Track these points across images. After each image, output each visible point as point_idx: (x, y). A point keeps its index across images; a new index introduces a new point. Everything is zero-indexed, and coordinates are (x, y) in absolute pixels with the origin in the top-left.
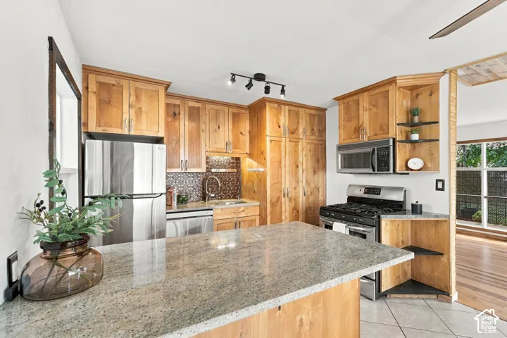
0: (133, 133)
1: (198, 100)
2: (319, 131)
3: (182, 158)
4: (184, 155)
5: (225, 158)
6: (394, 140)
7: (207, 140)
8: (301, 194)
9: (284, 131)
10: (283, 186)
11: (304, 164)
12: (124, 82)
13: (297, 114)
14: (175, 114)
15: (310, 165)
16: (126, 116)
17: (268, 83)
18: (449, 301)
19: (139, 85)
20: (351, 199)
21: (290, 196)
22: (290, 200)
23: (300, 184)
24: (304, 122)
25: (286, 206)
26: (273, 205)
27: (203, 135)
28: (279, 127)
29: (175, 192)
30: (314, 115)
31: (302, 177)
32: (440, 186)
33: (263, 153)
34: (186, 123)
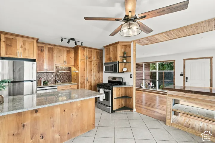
0: (22, 57)
1: (52, 45)
2: (100, 58)
3: (45, 67)
4: (46, 66)
5: (65, 67)
6: (118, 62)
7: (56, 60)
8: (93, 80)
9: (86, 57)
10: (86, 77)
11: (94, 69)
12: (18, 38)
13: (91, 51)
14: (42, 50)
15: (96, 69)
16: (19, 51)
17: (76, 41)
18: (132, 111)
19: (25, 39)
20: (109, 81)
21: (88, 81)
22: (88, 82)
23: (93, 77)
24: (94, 54)
25: (87, 85)
26: (81, 84)
27: (54, 58)
28: (84, 56)
29: (42, 80)
30: (98, 52)
31: (93, 74)
32: (131, 77)
33: (78, 65)
34: (47, 53)
